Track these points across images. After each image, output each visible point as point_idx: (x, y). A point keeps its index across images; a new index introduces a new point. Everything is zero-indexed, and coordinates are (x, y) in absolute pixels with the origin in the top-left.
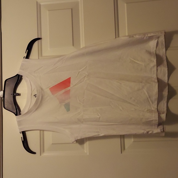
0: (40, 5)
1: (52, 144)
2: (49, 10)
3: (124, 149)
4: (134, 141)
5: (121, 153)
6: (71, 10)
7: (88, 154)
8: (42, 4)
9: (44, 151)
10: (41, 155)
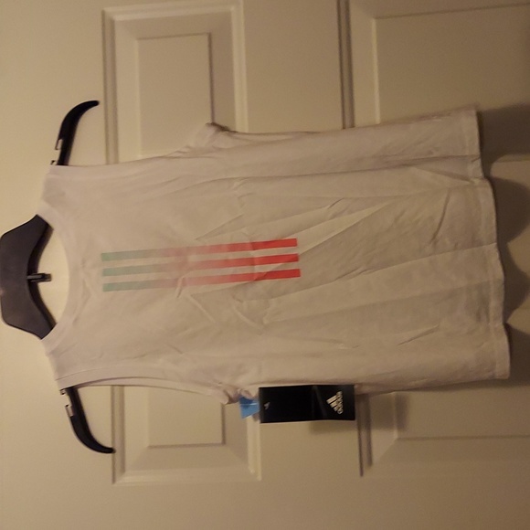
0: (112, 22)
1: (151, 447)
2: (140, 39)
3: (370, 462)
4: (399, 439)
5: (362, 474)
6: (206, 38)
7: (259, 478)
8: (118, 18)
9: (123, 470)
10: (114, 481)
